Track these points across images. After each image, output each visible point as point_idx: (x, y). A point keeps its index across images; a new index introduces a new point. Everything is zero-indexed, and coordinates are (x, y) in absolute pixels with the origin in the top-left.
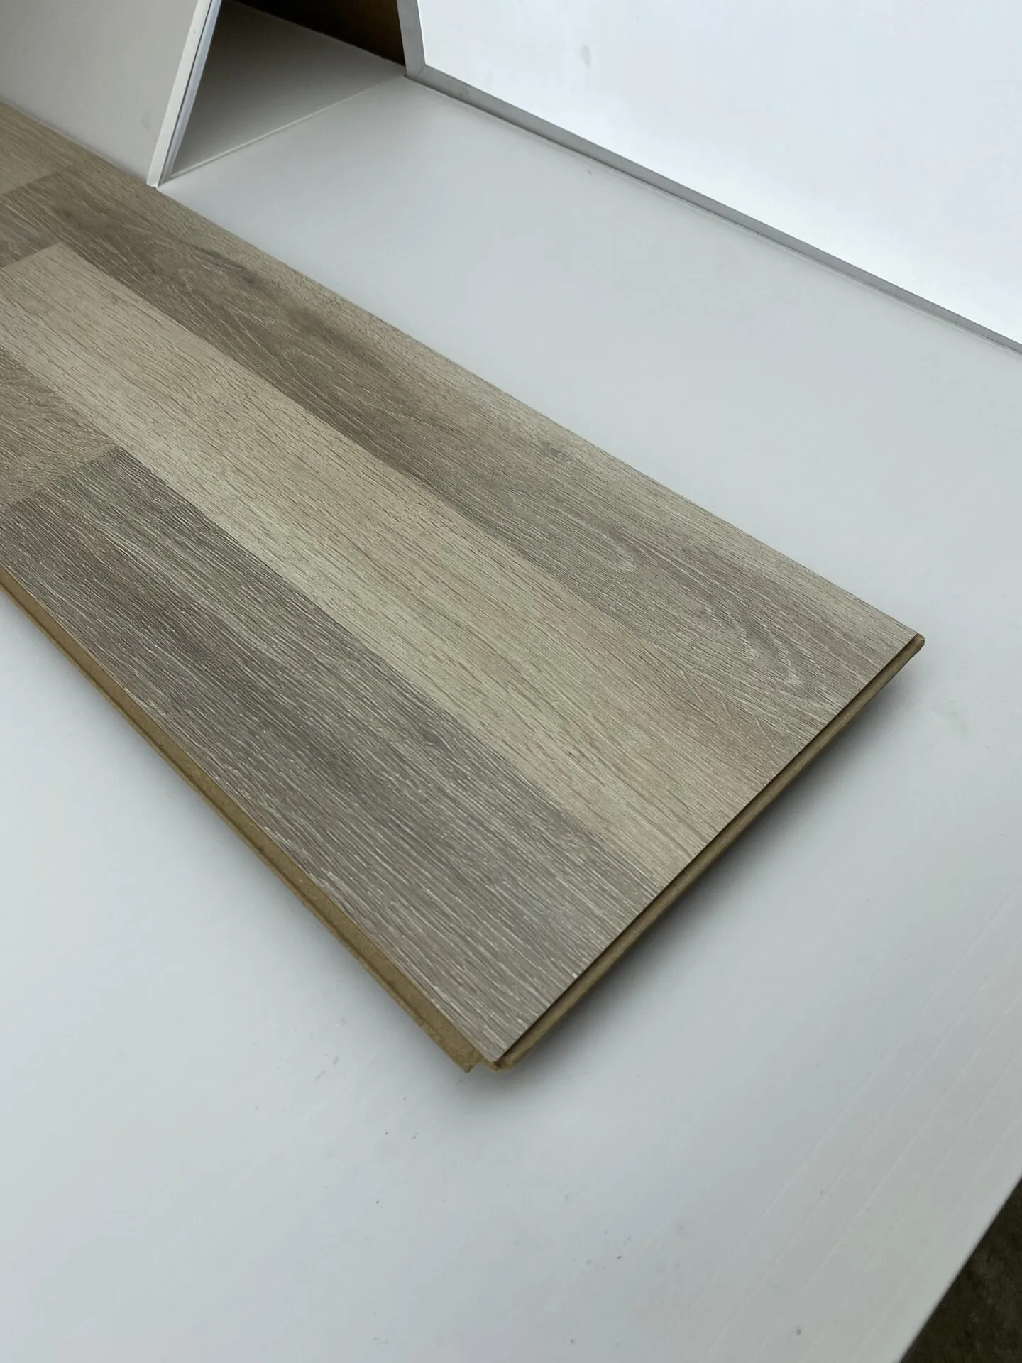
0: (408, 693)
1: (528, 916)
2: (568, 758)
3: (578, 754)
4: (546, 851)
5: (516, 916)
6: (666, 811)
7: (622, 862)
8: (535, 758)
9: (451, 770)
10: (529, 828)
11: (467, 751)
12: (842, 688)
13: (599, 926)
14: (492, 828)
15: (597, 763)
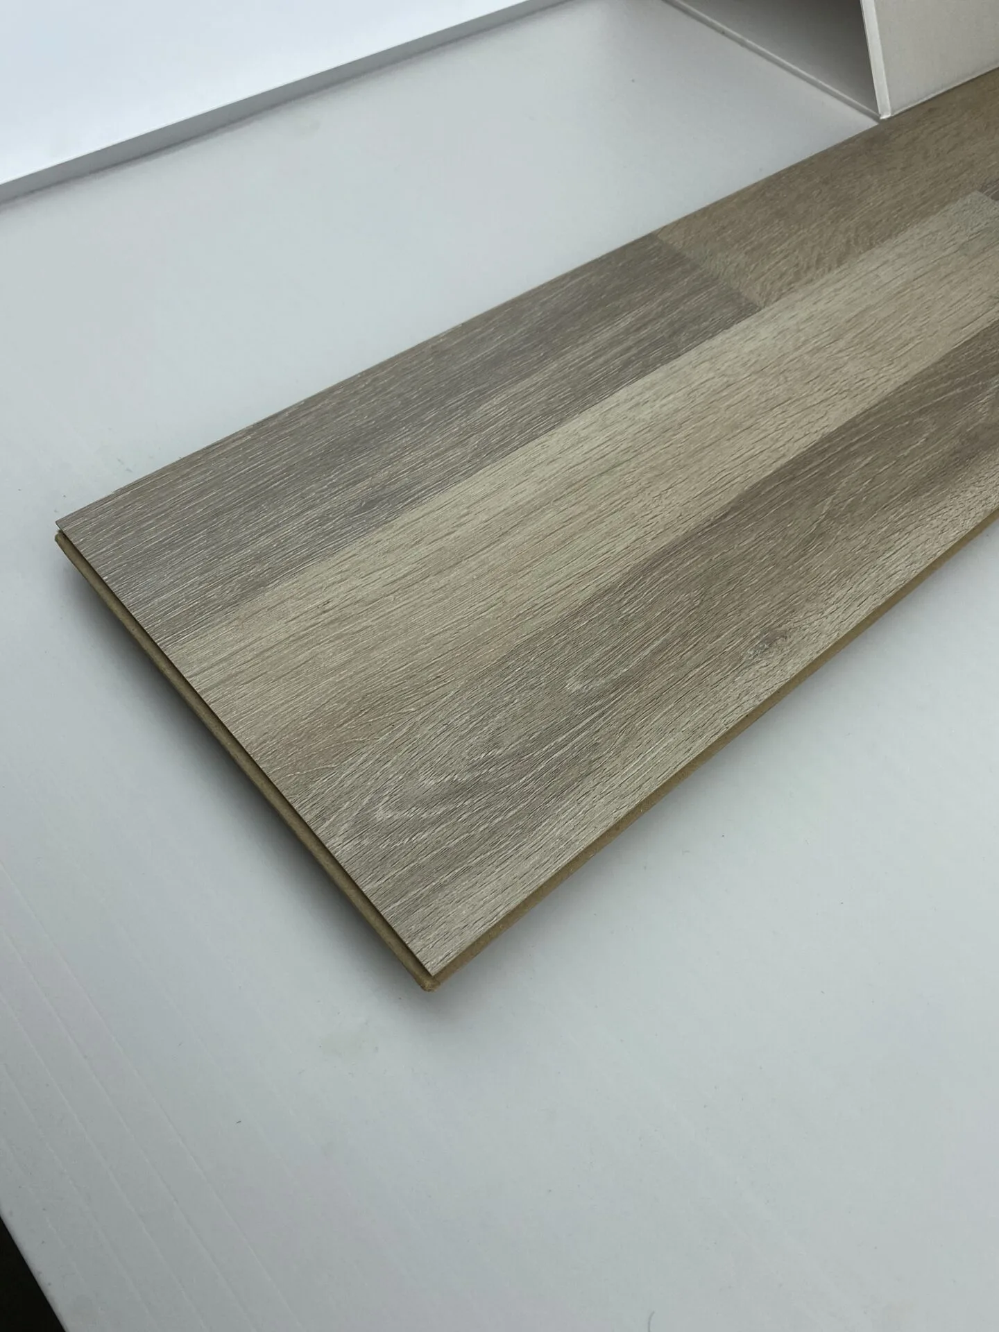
0: (425, 493)
1: (168, 554)
2: (325, 600)
3: (327, 608)
4: (227, 572)
5: (171, 546)
6: (244, 667)
7: (199, 625)
8: (330, 575)
9: (331, 516)
10: (255, 563)
11: (350, 528)
12: (361, 861)
13: (143, 600)
14: (262, 539)
15: (313, 621)
